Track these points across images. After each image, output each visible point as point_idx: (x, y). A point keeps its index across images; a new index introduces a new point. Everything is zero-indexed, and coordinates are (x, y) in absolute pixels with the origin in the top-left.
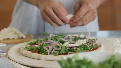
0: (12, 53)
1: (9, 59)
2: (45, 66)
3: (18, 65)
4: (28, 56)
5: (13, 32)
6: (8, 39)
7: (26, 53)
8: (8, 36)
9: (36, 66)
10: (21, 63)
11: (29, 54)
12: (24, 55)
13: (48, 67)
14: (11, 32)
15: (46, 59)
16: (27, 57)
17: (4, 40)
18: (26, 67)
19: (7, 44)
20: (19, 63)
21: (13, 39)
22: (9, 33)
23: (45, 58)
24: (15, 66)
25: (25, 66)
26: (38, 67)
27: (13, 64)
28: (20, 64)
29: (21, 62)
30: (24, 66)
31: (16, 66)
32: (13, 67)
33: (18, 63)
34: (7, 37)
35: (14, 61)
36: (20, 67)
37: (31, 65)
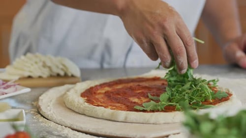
0: (49, 106)
1: (45, 119)
2: (131, 134)
3: (68, 131)
4: (86, 112)
5: (41, 64)
6: (30, 77)
7: (82, 106)
8: (30, 72)
9: (111, 135)
10: (75, 128)
11: (88, 109)
12: (77, 111)
13: (136, 136)
14: (36, 63)
15: (128, 120)
16: (85, 115)
17: (20, 79)
18: (88, 135)
19: (33, 87)
20: (72, 127)
21: (40, 77)
22: (32, 65)
23: (126, 118)
24: (64, 134)
25: (86, 133)
26: (115, 135)
27: (58, 129)
28: (73, 129)
29: (77, 126)
30: (84, 134)
31: (66, 135)
32: (59, 136)
33: (69, 127)
34: (27, 74)
35: (58, 122)
36: (76, 137)
37: (99, 132)
